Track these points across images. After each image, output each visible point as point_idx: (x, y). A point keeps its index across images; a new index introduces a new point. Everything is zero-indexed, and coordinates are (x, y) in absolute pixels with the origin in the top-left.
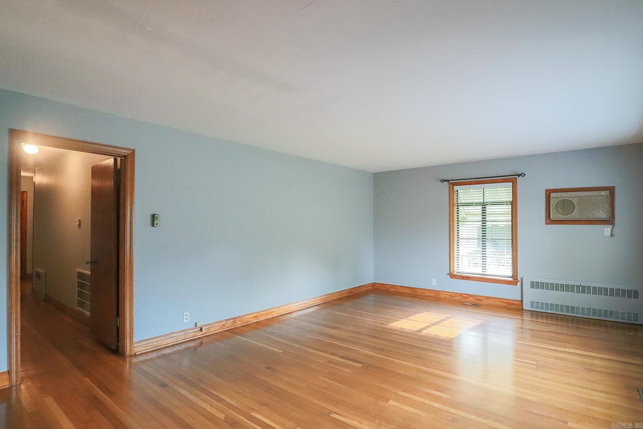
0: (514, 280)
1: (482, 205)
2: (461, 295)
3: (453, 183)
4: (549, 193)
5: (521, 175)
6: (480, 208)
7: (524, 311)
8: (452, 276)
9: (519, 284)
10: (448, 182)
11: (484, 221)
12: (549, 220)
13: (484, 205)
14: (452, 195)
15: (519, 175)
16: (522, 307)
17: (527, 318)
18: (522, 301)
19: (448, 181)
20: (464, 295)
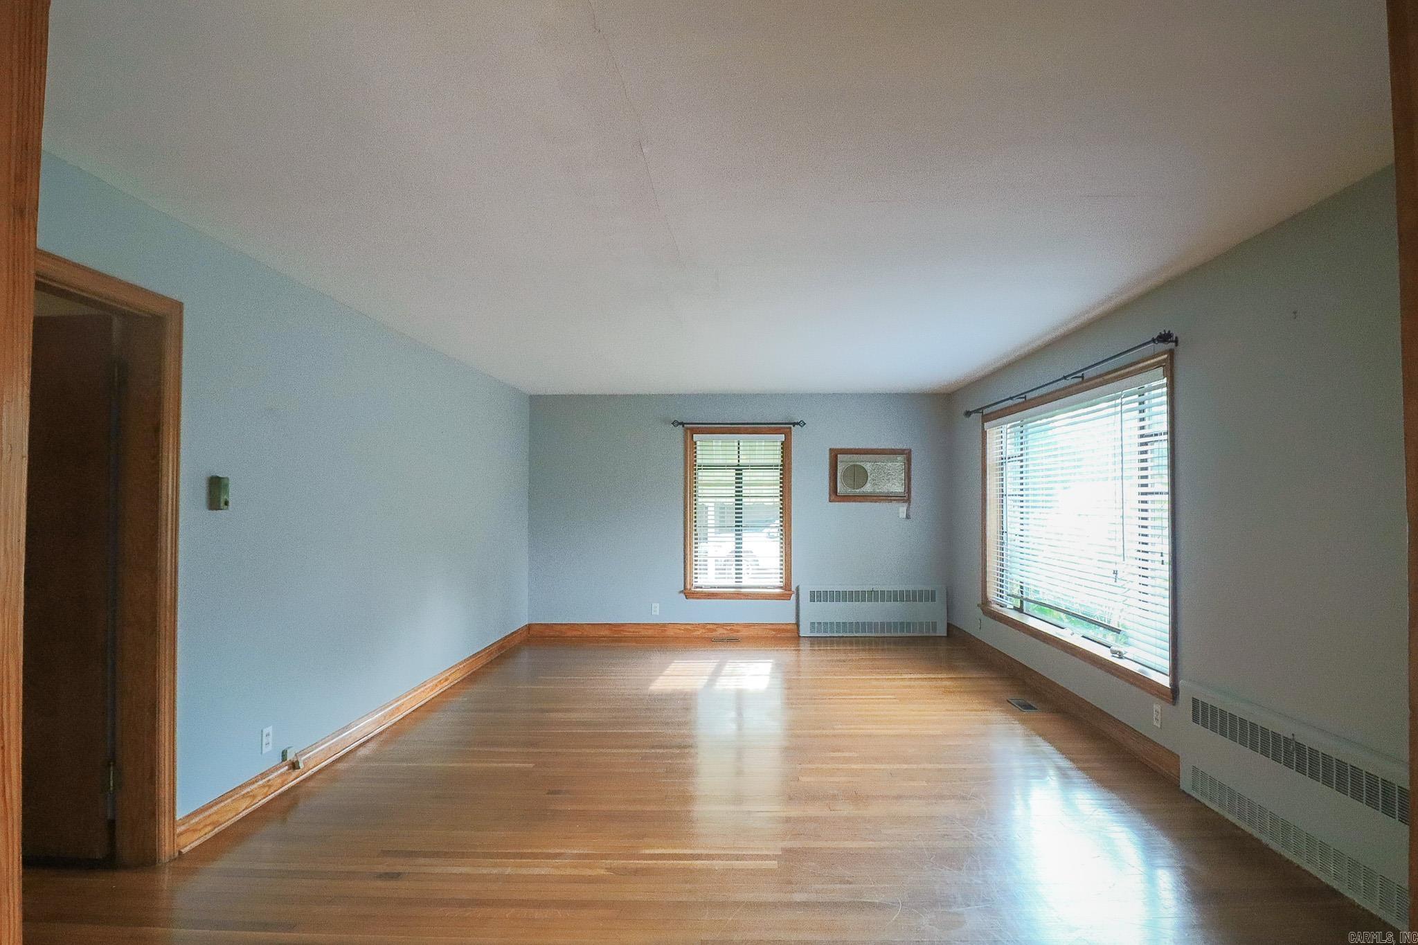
0: (788, 591)
1: (737, 470)
2: (704, 626)
3: (692, 429)
4: (835, 454)
5: (798, 424)
6: (733, 473)
7: (802, 639)
8: (689, 594)
9: (793, 597)
10: (683, 426)
11: (739, 495)
12: (834, 495)
13: (739, 469)
14: (690, 450)
15: (794, 424)
16: (798, 634)
17: (805, 647)
18: (797, 624)
19: (683, 424)
20: (711, 627)
